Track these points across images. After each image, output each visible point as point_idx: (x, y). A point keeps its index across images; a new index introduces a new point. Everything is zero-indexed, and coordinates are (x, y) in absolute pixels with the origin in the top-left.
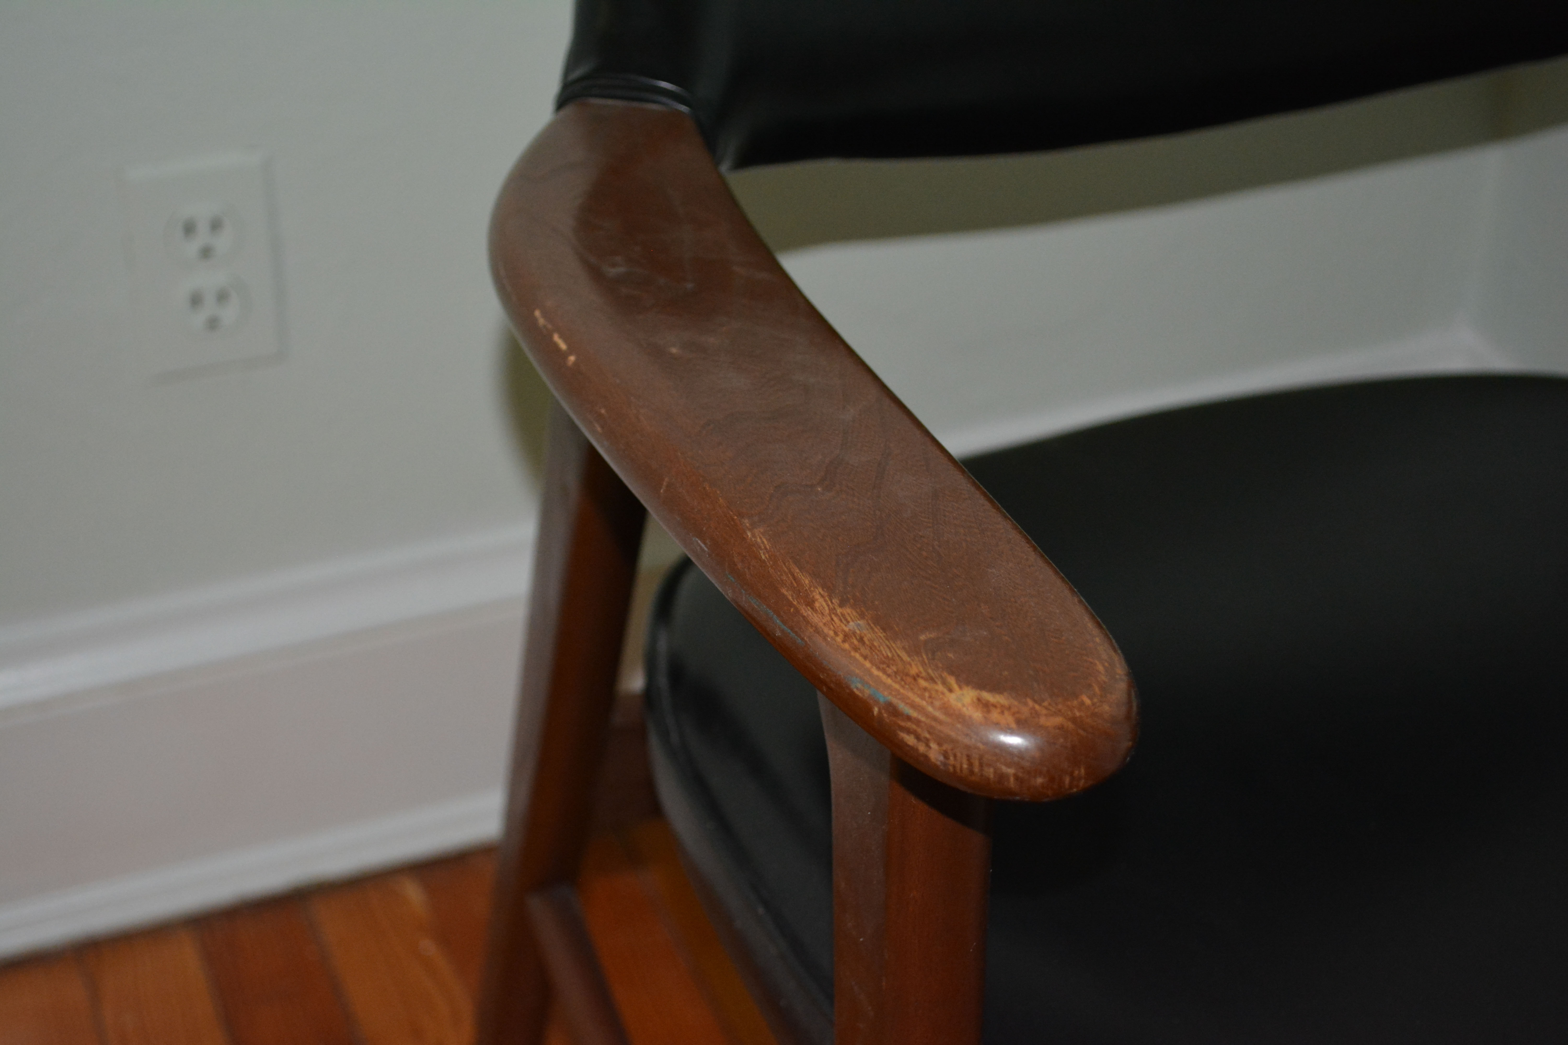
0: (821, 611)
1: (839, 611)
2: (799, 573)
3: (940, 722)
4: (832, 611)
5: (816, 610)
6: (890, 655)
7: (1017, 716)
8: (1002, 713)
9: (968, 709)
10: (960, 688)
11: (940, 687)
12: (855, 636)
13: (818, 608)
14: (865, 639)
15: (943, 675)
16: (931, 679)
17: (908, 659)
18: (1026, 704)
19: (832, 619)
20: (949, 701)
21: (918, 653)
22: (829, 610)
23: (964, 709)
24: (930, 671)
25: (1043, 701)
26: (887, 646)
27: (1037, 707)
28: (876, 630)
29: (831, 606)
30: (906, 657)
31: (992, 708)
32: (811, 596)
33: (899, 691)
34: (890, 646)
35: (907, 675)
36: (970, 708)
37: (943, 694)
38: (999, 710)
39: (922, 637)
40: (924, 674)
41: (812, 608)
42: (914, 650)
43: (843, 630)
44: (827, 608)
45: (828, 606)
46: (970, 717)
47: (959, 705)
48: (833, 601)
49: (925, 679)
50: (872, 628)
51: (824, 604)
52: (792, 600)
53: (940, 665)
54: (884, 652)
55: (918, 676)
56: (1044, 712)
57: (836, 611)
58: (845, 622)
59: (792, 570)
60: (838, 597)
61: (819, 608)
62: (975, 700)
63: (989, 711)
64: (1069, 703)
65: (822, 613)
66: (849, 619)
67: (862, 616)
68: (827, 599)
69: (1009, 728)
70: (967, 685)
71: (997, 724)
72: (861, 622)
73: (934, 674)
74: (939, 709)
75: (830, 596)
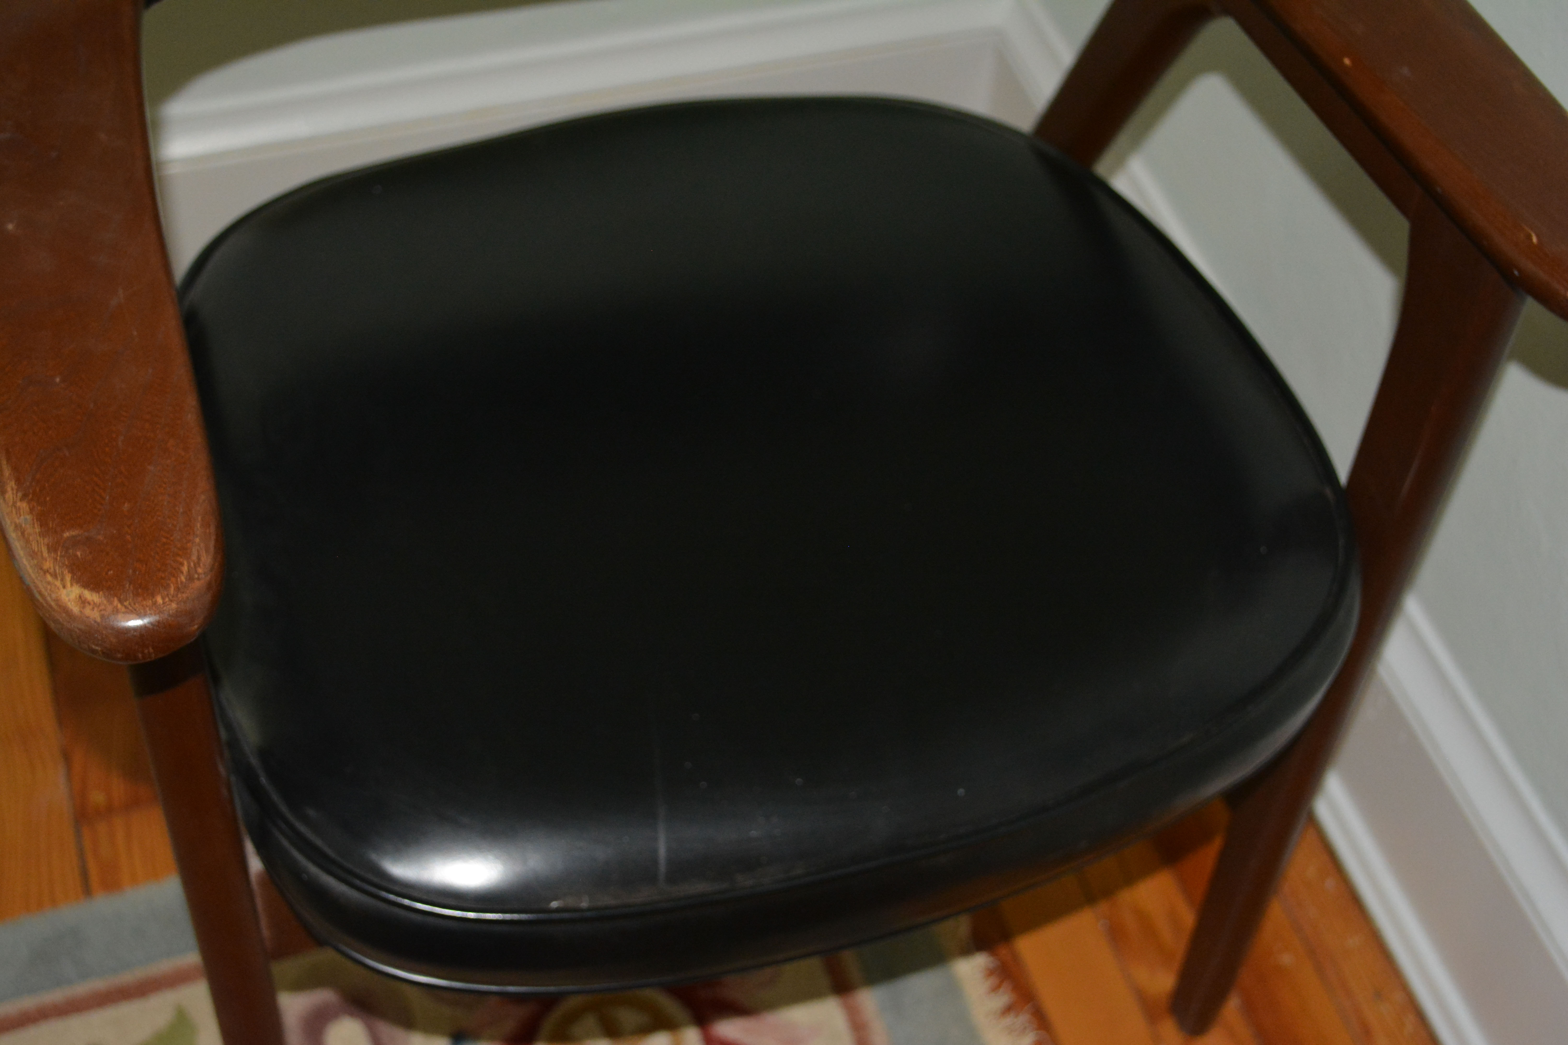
0: (7, 502)
1: (19, 504)
2: (5, 465)
3: (54, 610)
4: (14, 503)
6: (36, 549)
7: (103, 612)
8: (93, 609)
9: (71, 604)
10: (72, 585)
11: (58, 583)
12: (20, 529)
14: (26, 533)
15: (65, 573)
16: (55, 576)
17: (47, 555)
18: (111, 603)
19: (11, 510)
20: (61, 595)
21: (55, 551)
23: (69, 603)
24: (57, 568)
25: (126, 600)
27: (119, 606)
28: (36, 525)
29: (15, 500)
30: (45, 554)
31: (87, 604)
32: (6, 488)
33: (34, 580)
34: (39, 542)
35: (41, 569)
36: (73, 603)
37: (58, 589)
38: (91, 607)
39: (66, 534)
40: (52, 570)
42: (52, 549)
43: (15, 523)
44: (12, 500)
45: (14, 498)
46: (72, 610)
47: (67, 599)
48: (18, 494)
49: (51, 575)
50: (34, 524)
51: (11, 496)
53: (67, 563)
54: (33, 547)
55: (48, 571)
56: (123, 610)
57: (17, 504)
58: (18, 515)
60: (23, 493)
61: (7, 499)
62: (78, 596)
63: (84, 607)
64: (145, 603)
65: (8, 504)
66: (22, 513)
67: (32, 510)
68: (15, 492)
69: (95, 622)
70: (77, 582)
71: (88, 617)
72: (29, 517)
73: (59, 570)
74: (54, 600)
75: (17, 490)
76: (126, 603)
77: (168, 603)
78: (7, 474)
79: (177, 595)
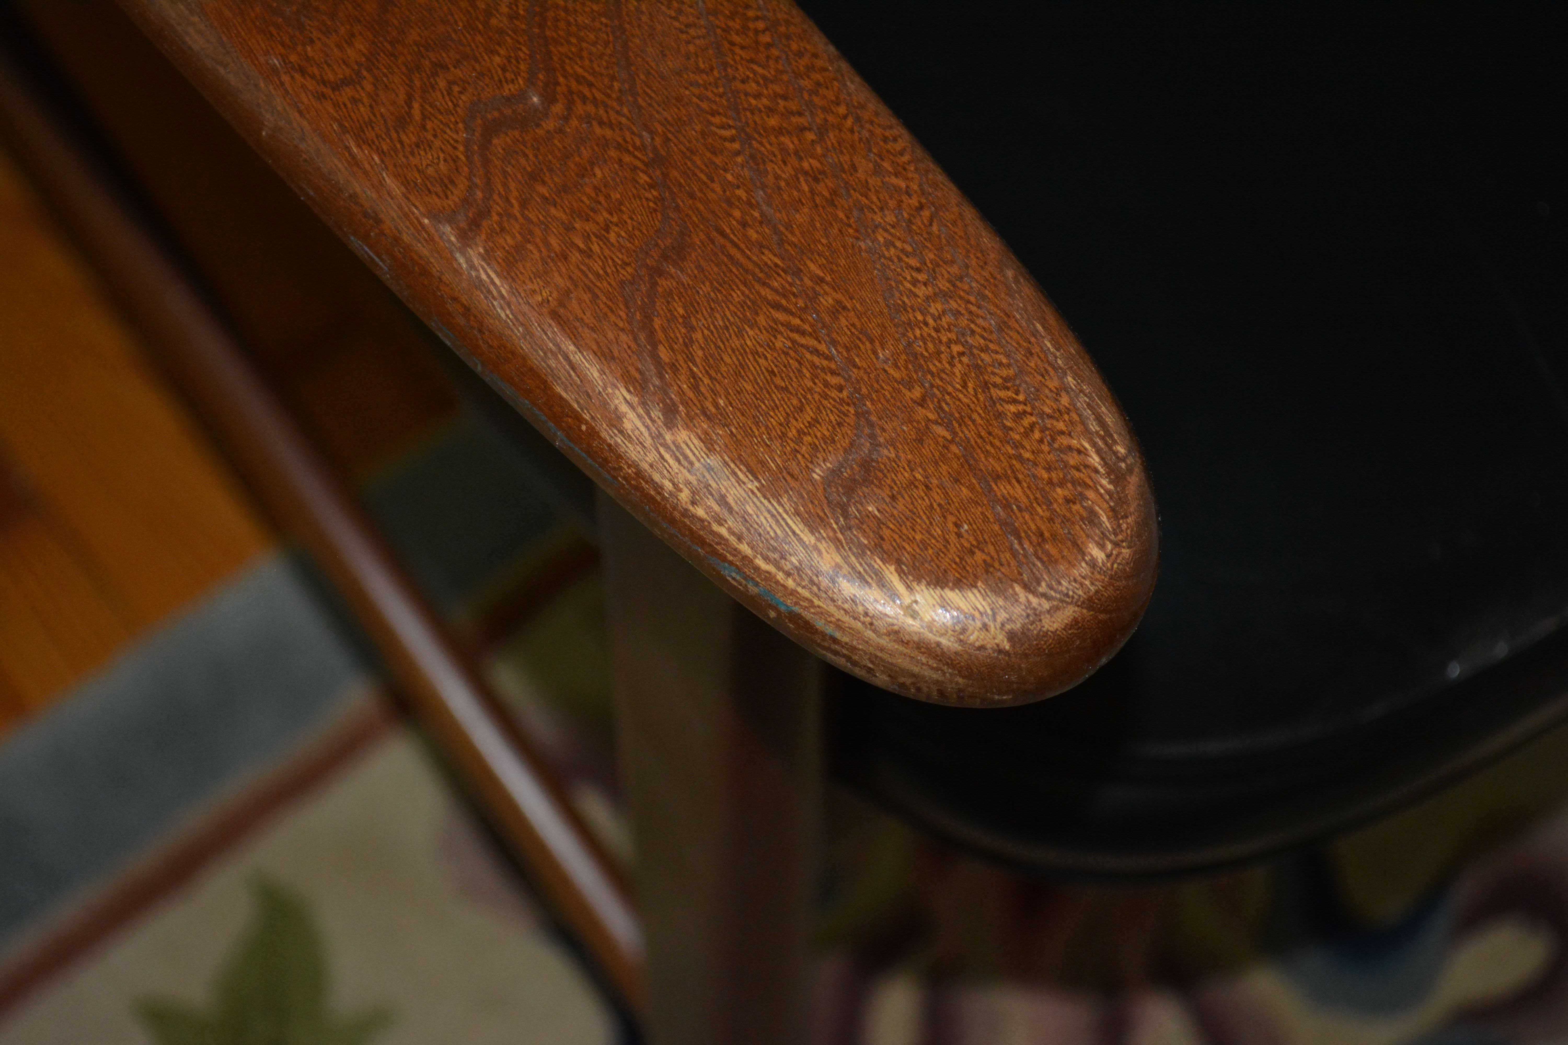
0: (638, 439)
1: (668, 437)
2: (576, 353)
4: (657, 437)
5: (629, 436)
7: (1008, 627)
8: (985, 627)
10: (909, 587)
11: (872, 591)
12: (712, 495)
13: (630, 433)
14: (730, 500)
15: (876, 566)
16: (859, 579)
17: (811, 538)
18: (1012, 599)
19: (662, 457)
22: (653, 438)
23: (926, 631)
25: (1036, 581)
26: (769, 512)
27: (1031, 598)
28: (740, 475)
29: (652, 426)
30: (806, 536)
31: (963, 621)
32: (613, 407)
33: (811, 601)
34: (774, 512)
37: (883, 605)
41: (621, 432)
43: (688, 483)
44: (646, 434)
45: (647, 427)
47: (914, 621)
48: (652, 414)
49: (848, 579)
50: (734, 474)
51: (639, 424)
52: (579, 410)
53: (864, 541)
57: (664, 439)
58: (686, 464)
59: (563, 346)
60: (658, 404)
61: (632, 431)
65: (641, 443)
66: (690, 454)
67: (709, 444)
68: (640, 410)
69: (1001, 652)
70: (919, 580)
71: (982, 648)
72: (714, 461)
73: (861, 564)
74: (888, 634)
75: (644, 404)
76: (1043, 588)
77: (1114, 552)
78: (596, 374)
79: (1119, 526)
